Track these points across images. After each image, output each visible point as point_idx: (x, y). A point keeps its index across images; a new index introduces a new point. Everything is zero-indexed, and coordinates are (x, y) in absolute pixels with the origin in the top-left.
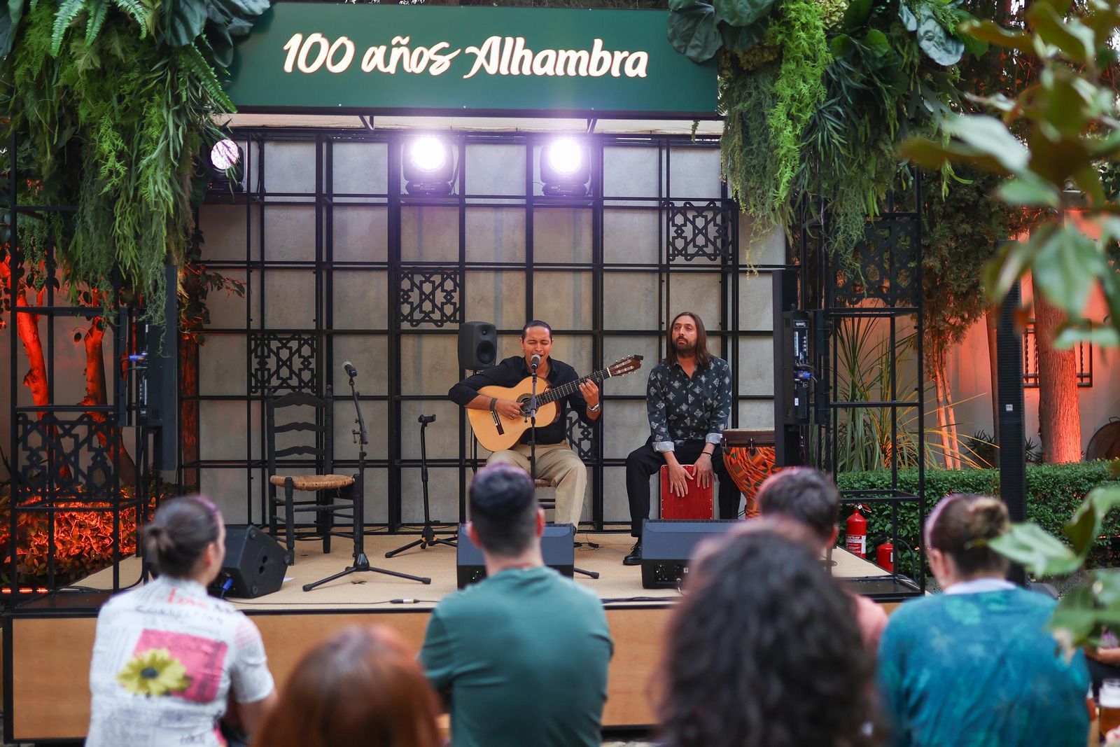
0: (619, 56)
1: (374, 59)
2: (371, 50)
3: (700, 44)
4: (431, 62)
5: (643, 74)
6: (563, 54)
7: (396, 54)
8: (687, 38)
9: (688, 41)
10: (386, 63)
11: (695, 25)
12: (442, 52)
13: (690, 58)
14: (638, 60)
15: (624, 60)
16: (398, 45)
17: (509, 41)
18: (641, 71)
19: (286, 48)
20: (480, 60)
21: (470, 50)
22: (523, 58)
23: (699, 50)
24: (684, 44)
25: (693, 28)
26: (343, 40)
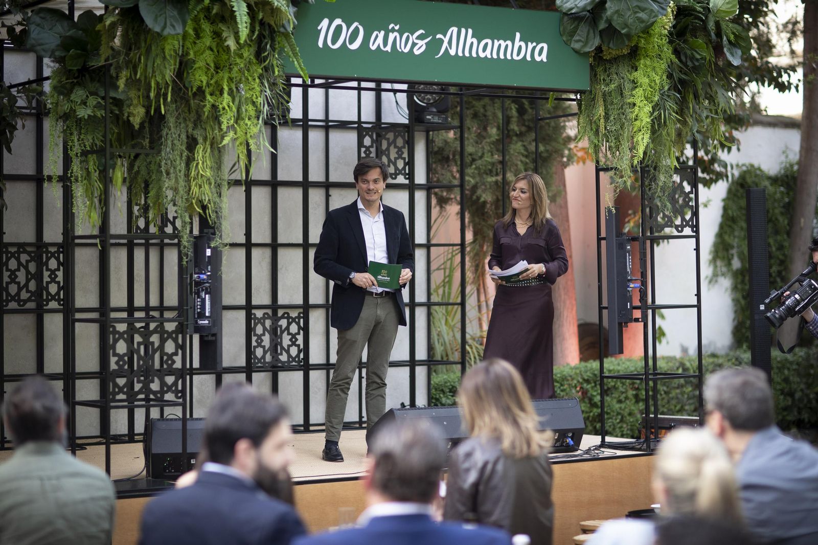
0: (530, 46)
1: (377, 41)
2: (375, 33)
3: (583, 40)
4: (414, 44)
5: (545, 60)
6: (496, 43)
7: (391, 36)
8: (572, 34)
9: (572, 36)
10: (385, 44)
11: (578, 25)
12: (420, 37)
13: (573, 49)
14: (542, 48)
15: (534, 49)
16: (393, 30)
17: (463, 30)
18: (544, 57)
19: (319, 28)
20: (445, 44)
21: (439, 36)
22: (472, 43)
23: (581, 44)
24: (570, 38)
25: (576, 28)
26: (356, 24)
